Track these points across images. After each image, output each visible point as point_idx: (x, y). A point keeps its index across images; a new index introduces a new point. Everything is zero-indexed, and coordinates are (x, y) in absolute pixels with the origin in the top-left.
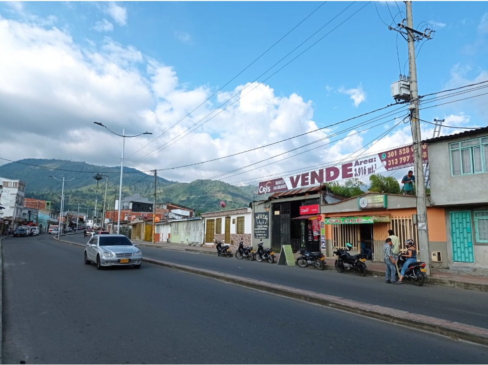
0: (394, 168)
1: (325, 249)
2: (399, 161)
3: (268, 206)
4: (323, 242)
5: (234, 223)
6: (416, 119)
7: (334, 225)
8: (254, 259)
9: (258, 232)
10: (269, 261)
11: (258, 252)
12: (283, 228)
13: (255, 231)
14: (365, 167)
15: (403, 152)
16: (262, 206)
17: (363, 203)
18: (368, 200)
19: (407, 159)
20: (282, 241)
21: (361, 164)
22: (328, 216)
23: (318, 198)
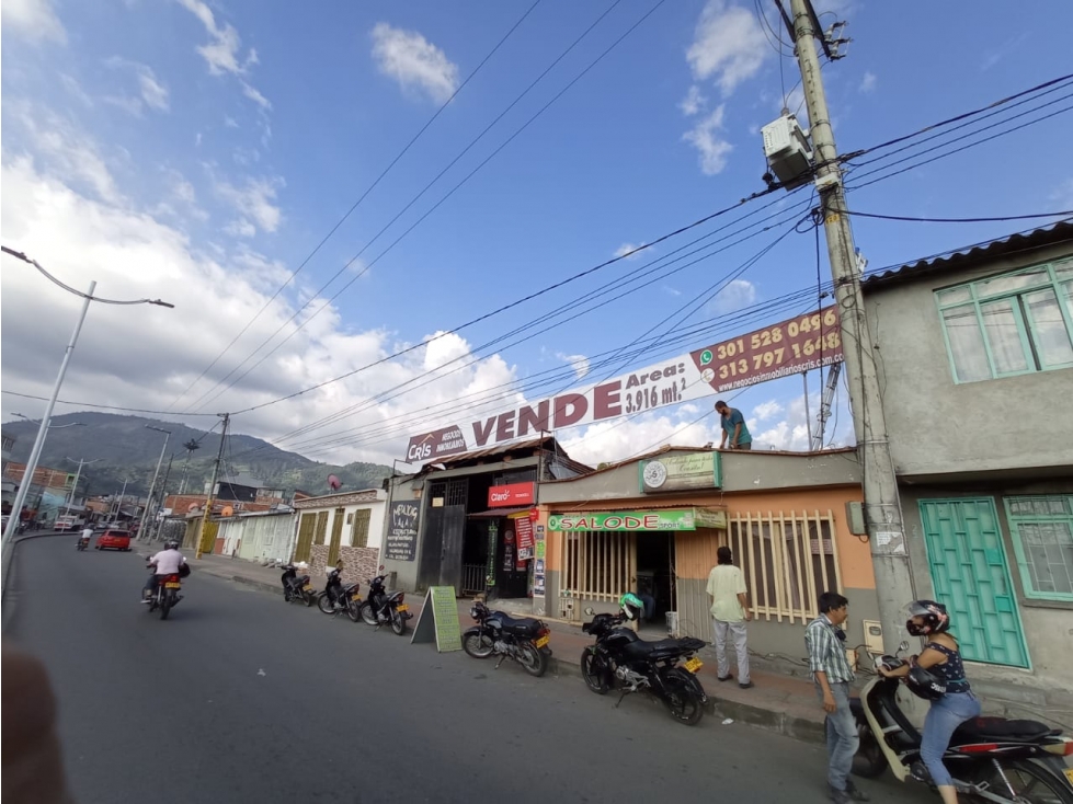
0: (738, 383)
1: (543, 596)
2: (751, 364)
3: (419, 487)
4: (540, 577)
5: (349, 522)
6: (839, 212)
7: (570, 534)
8: (359, 618)
9: (394, 545)
10: (395, 628)
11: (370, 601)
12: (447, 536)
13: (389, 541)
14: (654, 388)
15: (762, 340)
16: (409, 485)
17: (655, 475)
18: (669, 467)
19: (776, 357)
20: (442, 568)
21: (643, 382)
22: (556, 509)
23: (534, 467)
